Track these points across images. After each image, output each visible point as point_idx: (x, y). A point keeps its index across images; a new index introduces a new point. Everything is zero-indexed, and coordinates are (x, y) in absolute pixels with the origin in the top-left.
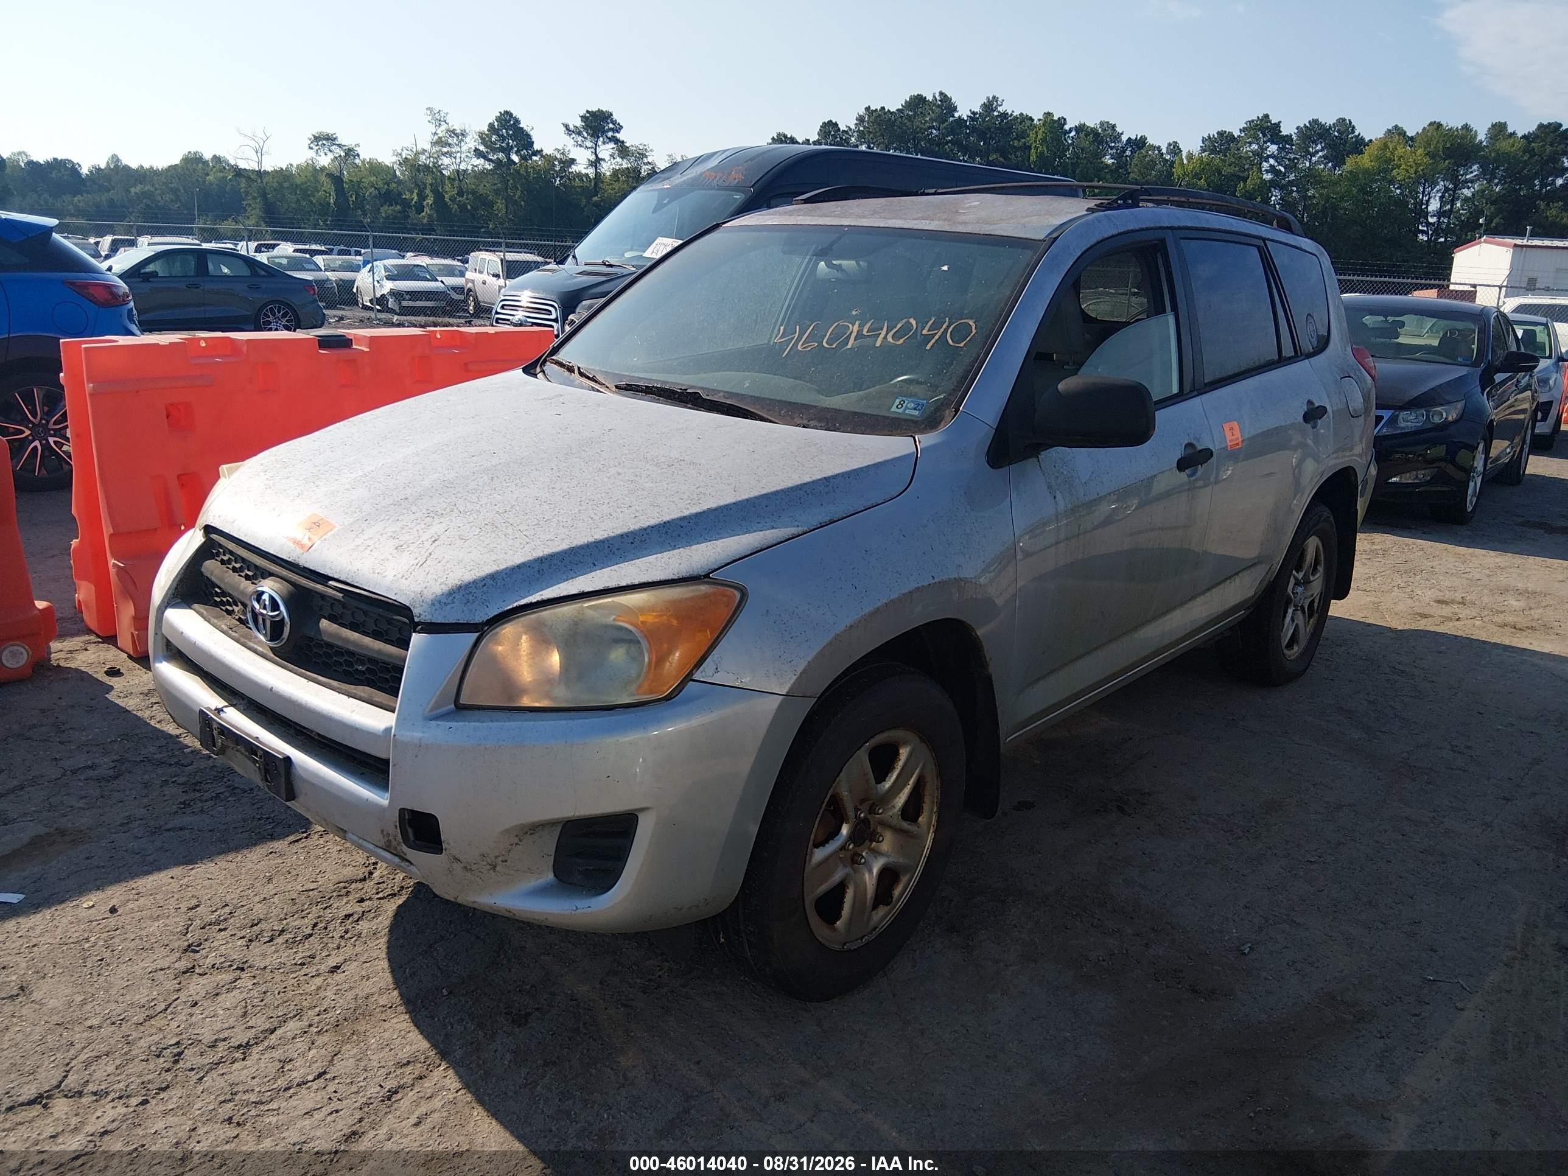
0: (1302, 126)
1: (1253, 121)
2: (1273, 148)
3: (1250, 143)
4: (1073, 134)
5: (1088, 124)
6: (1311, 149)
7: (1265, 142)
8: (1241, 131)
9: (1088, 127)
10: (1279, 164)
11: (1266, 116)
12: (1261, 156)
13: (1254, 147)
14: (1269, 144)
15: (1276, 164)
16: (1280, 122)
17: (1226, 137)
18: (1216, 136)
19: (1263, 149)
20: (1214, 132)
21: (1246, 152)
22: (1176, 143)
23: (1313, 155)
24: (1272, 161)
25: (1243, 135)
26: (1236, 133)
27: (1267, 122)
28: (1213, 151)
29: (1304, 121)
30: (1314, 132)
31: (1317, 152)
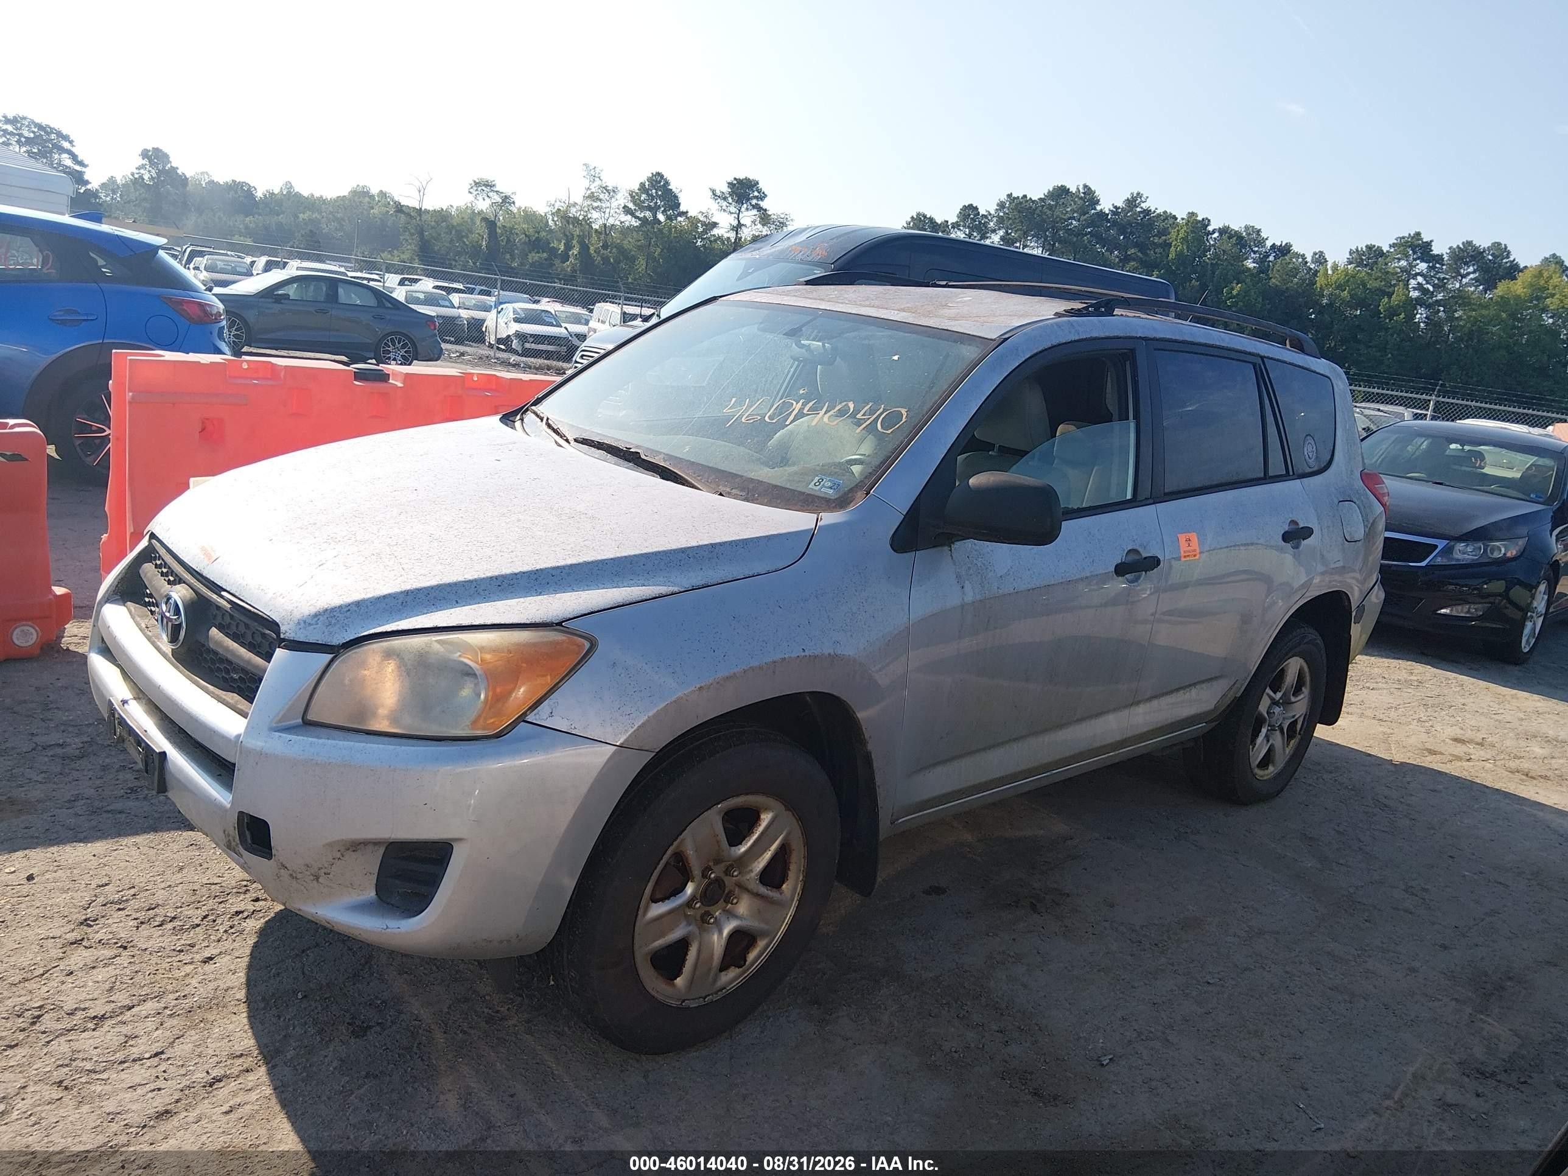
0: (1455, 247)
1: (1403, 238)
2: (1422, 266)
3: (1399, 259)
4: (1216, 235)
5: (1232, 227)
6: (1462, 271)
7: (1415, 260)
8: (1390, 246)
9: (1232, 230)
10: (1428, 283)
11: (1418, 234)
12: (1408, 272)
13: (1403, 263)
14: (1418, 261)
15: (1424, 282)
16: (1431, 241)
17: (1375, 251)
18: (1364, 249)
19: (1412, 266)
20: (1362, 246)
21: (1394, 268)
22: (1322, 252)
23: (1463, 276)
24: (1420, 279)
25: (1392, 250)
26: (1385, 249)
27: (1418, 240)
28: (1360, 263)
29: (1457, 242)
30: (1467, 254)
31: (1468, 274)
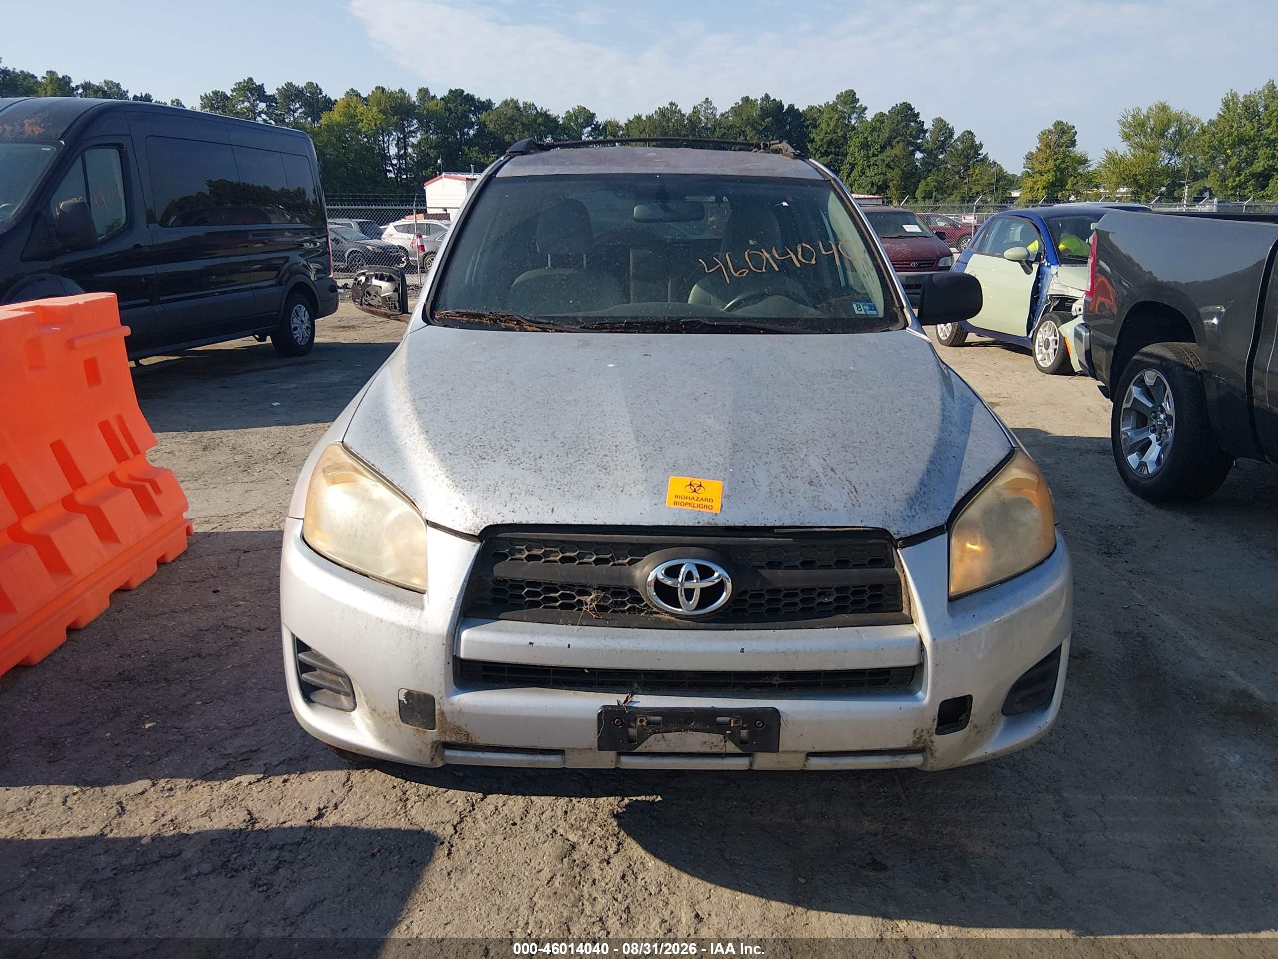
0: (280, 88)
1: (240, 83)
2: (262, 106)
3: (243, 102)
4: (80, 91)
5: (93, 82)
6: (292, 107)
7: (254, 101)
8: (232, 91)
9: (94, 85)
10: (270, 119)
11: (251, 79)
12: (253, 109)
13: (247, 104)
14: (258, 102)
15: (268, 119)
16: (263, 84)
17: (221, 96)
18: (211, 95)
19: (255, 106)
20: (209, 92)
21: (242, 108)
22: (178, 100)
23: (295, 111)
24: (264, 116)
25: (234, 94)
26: (229, 94)
27: (252, 84)
28: (212, 107)
29: (281, 84)
30: (291, 93)
31: (297, 109)
